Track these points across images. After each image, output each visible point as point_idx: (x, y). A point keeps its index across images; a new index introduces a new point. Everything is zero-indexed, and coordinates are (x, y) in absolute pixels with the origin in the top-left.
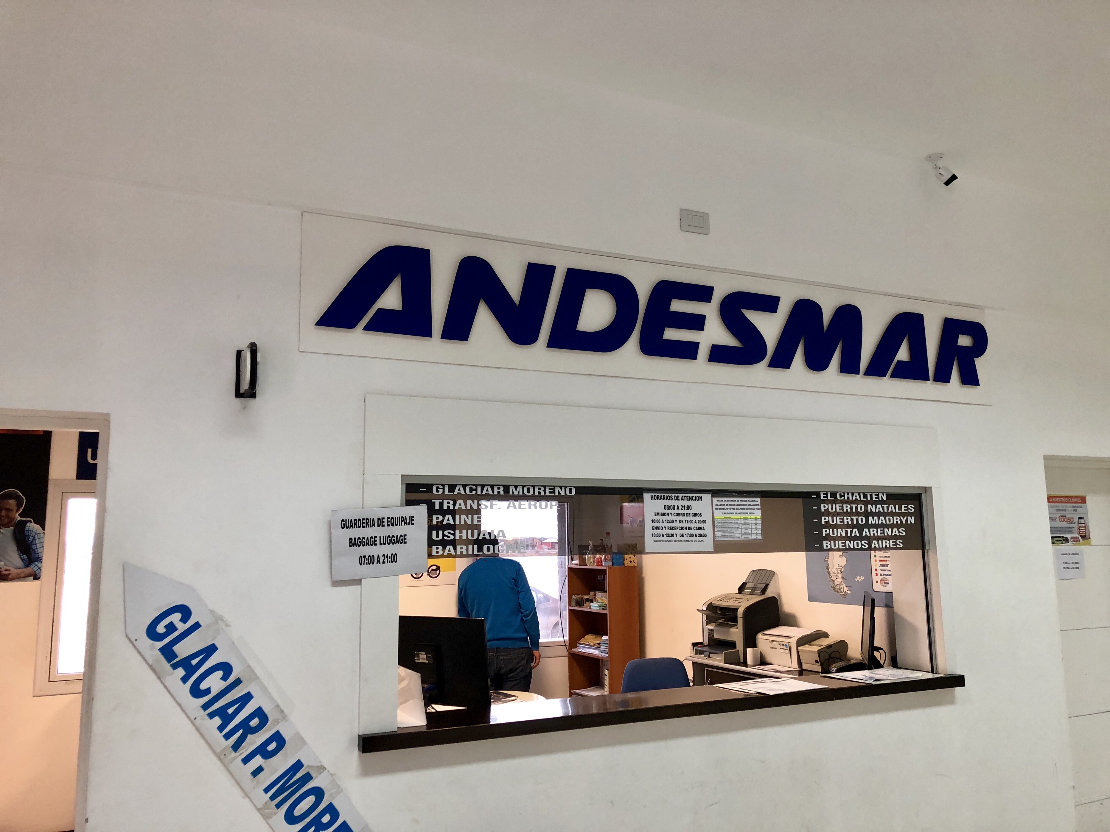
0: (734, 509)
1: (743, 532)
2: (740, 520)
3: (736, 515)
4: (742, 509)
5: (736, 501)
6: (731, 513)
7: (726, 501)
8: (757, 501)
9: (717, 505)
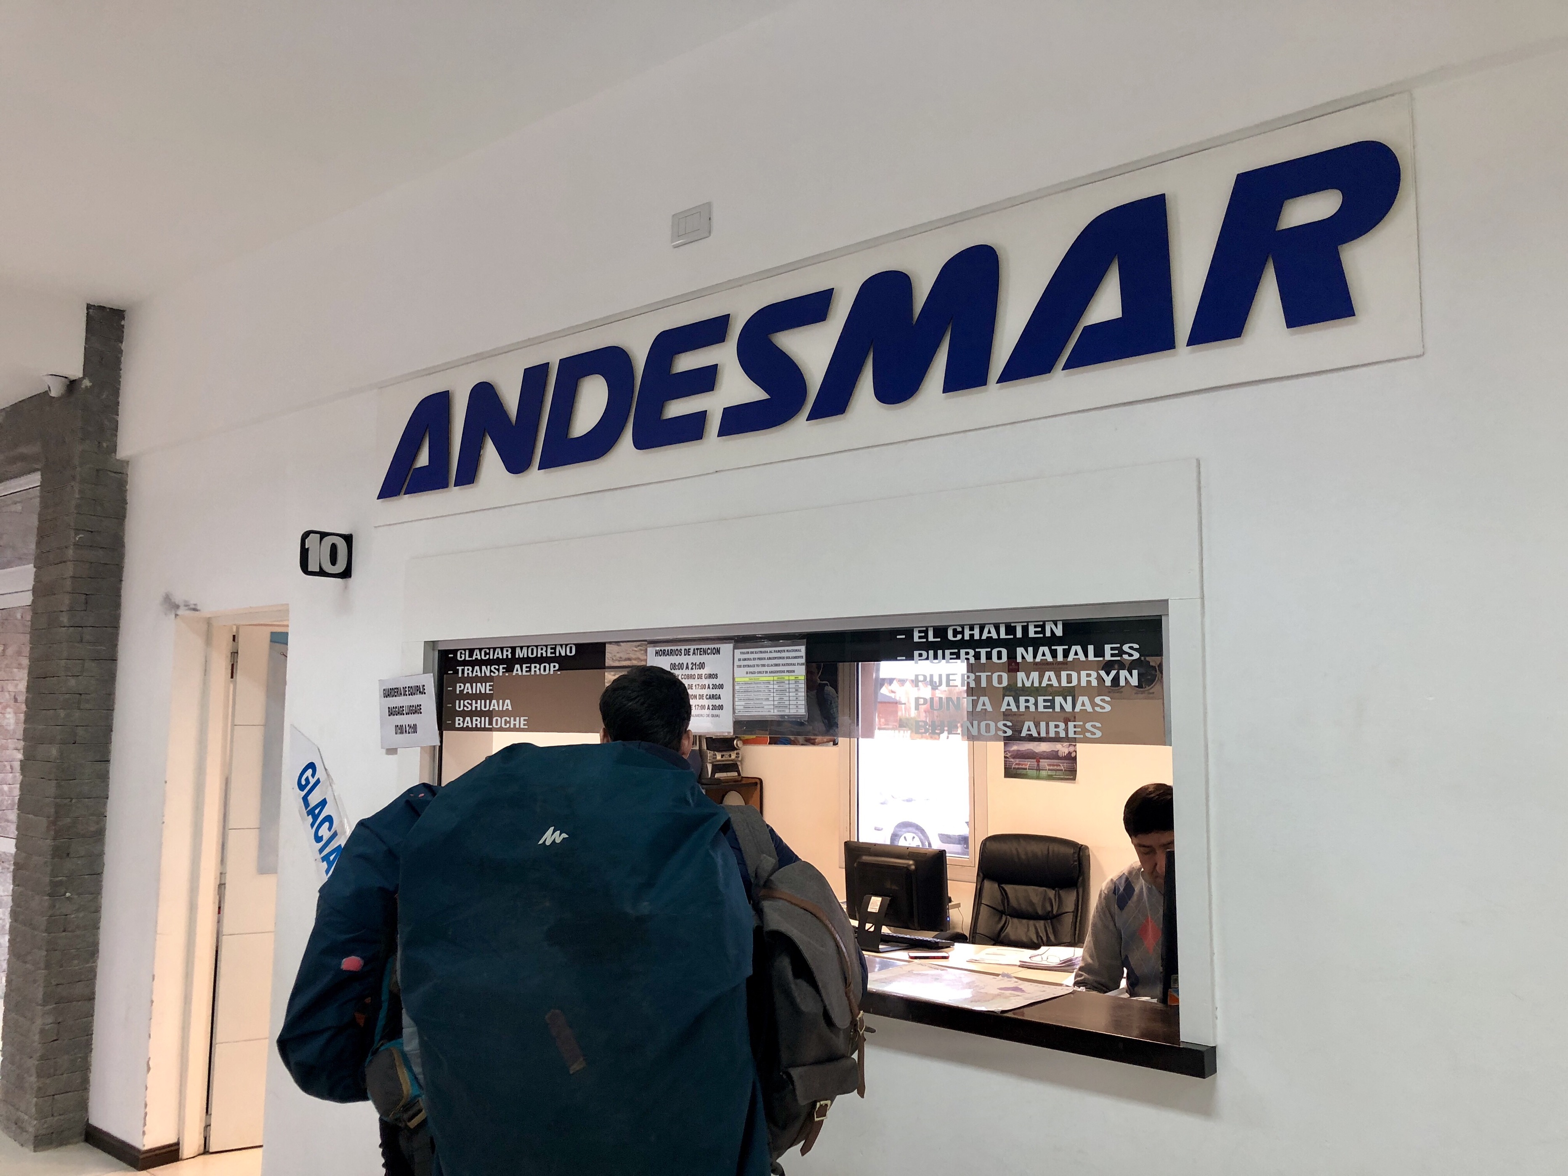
0: (764, 665)
1: (776, 703)
2: (772, 682)
3: (767, 675)
4: (776, 665)
5: (769, 652)
6: (760, 672)
7: (753, 653)
8: (800, 651)
9: (739, 660)
